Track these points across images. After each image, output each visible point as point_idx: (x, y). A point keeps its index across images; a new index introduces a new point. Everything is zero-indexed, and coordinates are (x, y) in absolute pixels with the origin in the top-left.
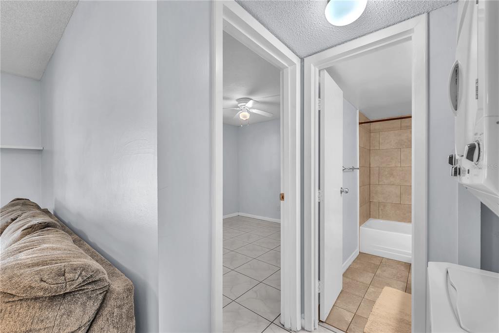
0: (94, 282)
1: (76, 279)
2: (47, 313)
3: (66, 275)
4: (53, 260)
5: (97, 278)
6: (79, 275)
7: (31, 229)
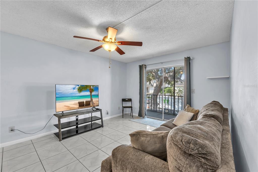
0: (207, 159)
1: (194, 149)
2: (182, 158)
3: (191, 144)
4: (193, 134)
5: (208, 158)
6: (197, 149)
7: (206, 116)
